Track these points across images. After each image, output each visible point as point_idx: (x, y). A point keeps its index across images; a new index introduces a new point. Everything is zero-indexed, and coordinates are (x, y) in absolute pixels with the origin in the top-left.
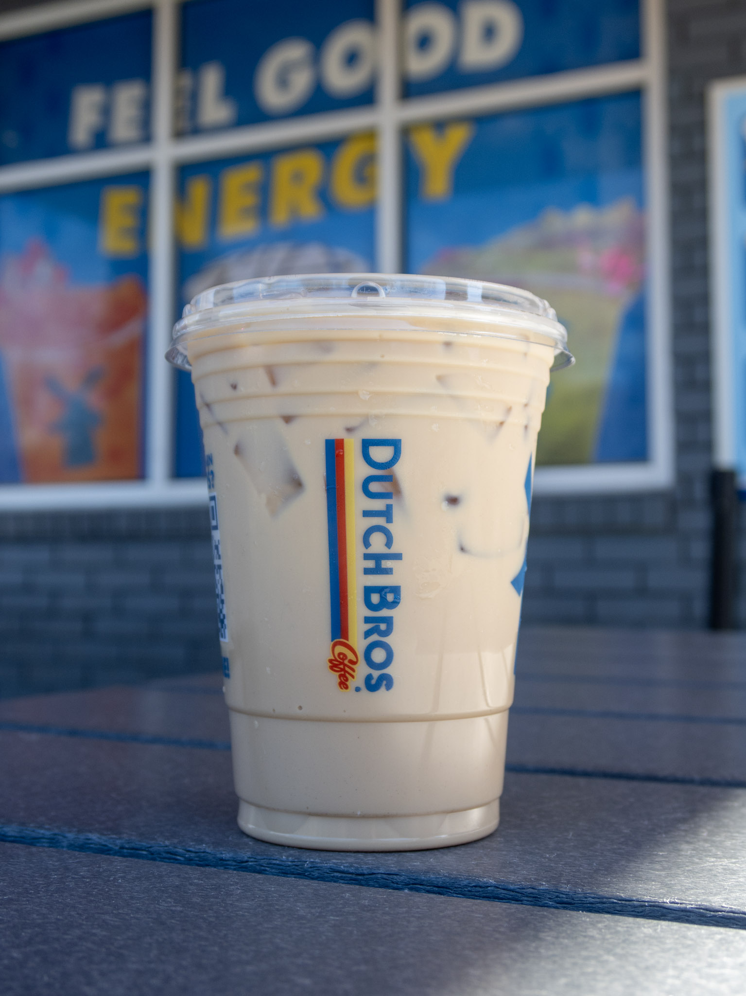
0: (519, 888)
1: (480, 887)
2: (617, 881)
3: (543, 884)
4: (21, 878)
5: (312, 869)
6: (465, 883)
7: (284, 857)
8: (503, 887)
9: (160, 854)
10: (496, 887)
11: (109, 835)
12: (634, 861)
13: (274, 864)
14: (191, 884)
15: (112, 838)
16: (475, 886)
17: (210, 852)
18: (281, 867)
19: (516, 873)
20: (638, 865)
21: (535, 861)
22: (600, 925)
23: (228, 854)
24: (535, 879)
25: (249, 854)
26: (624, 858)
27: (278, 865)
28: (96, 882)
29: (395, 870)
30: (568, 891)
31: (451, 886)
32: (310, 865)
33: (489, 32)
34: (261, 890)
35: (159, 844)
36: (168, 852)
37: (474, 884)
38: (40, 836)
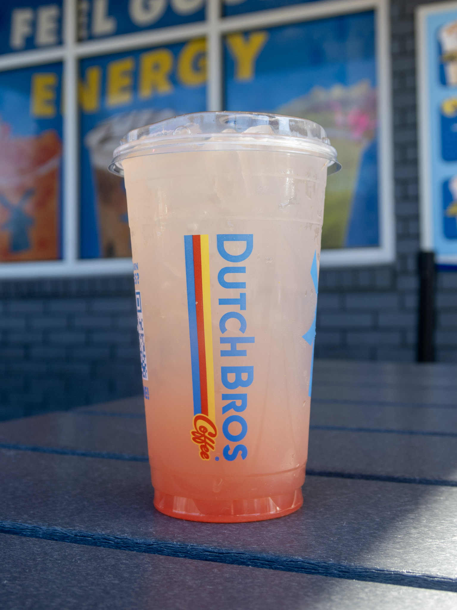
0: (316, 563)
1: (293, 562)
2: (374, 558)
3: (331, 560)
4: (19, 561)
5: (192, 550)
6: (285, 559)
7: (175, 542)
9: (99, 540)
10: (302, 562)
11: (68, 527)
12: (384, 542)
13: (169, 546)
14: (122, 564)
15: (70, 529)
16: (291, 561)
17: (130, 539)
18: (173, 548)
19: (314, 553)
20: (386, 545)
21: (325, 543)
22: (366, 590)
23: (141, 540)
24: (326, 556)
26: (377, 540)
27: (171, 547)
28: (64, 563)
30: (346, 564)
31: (276, 561)
34: (164, 567)
35: (99, 533)
36: (104, 539)
37: (289, 560)
38: (26, 528)
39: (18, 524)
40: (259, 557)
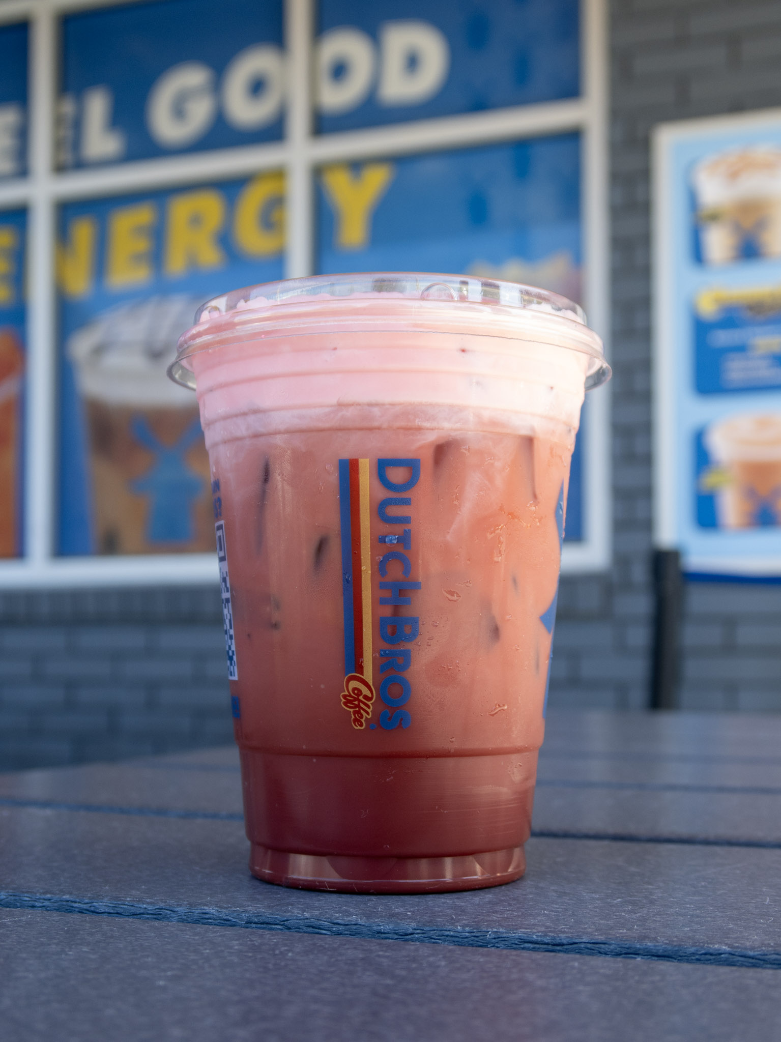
1: (711, 954)
5: (497, 940)
6: (693, 950)
7: (459, 928)
8: (740, 954)
9: (299, 929)
10: (730, 954)
13: (447, 936)
16: (705, 954)
17: (363, 924)
23: (387, 926)
25: (414, 925)
27: (452, 936)
29: (601, 939)
31: (675, 955)
32: (493, 936)
33: (412, 62)
35: (296, 916)
36: (309, 926)
37: (703, 952)
38: (142, 911)
39: (127, 905)
40: (639, 949)
